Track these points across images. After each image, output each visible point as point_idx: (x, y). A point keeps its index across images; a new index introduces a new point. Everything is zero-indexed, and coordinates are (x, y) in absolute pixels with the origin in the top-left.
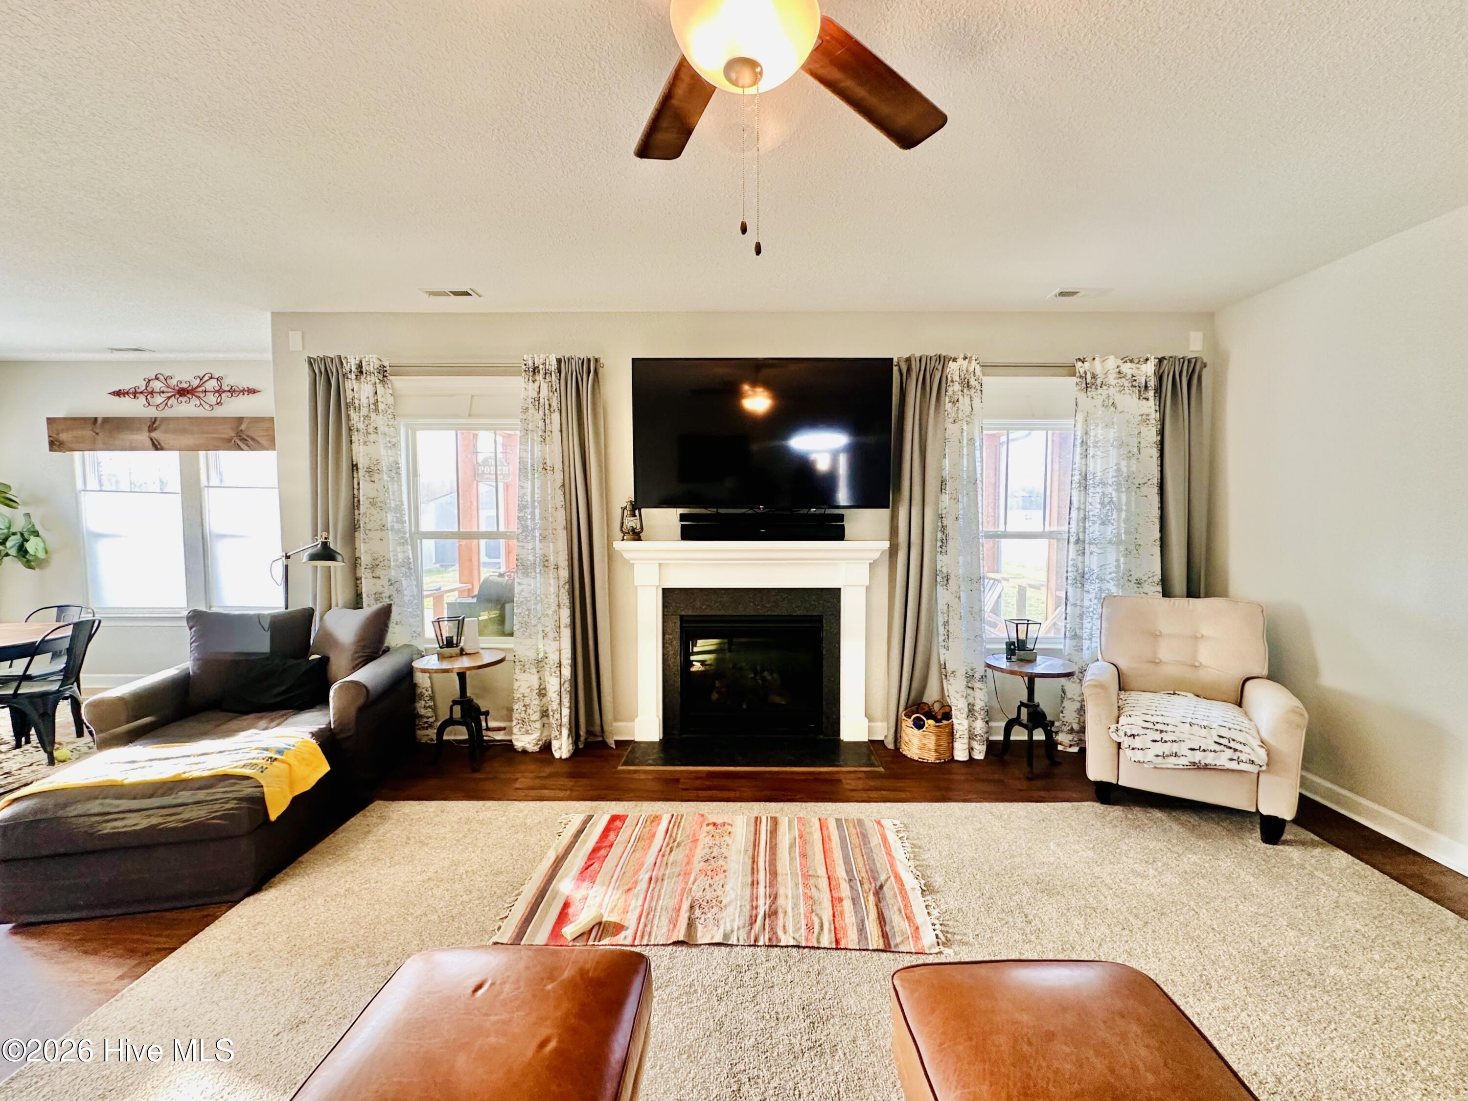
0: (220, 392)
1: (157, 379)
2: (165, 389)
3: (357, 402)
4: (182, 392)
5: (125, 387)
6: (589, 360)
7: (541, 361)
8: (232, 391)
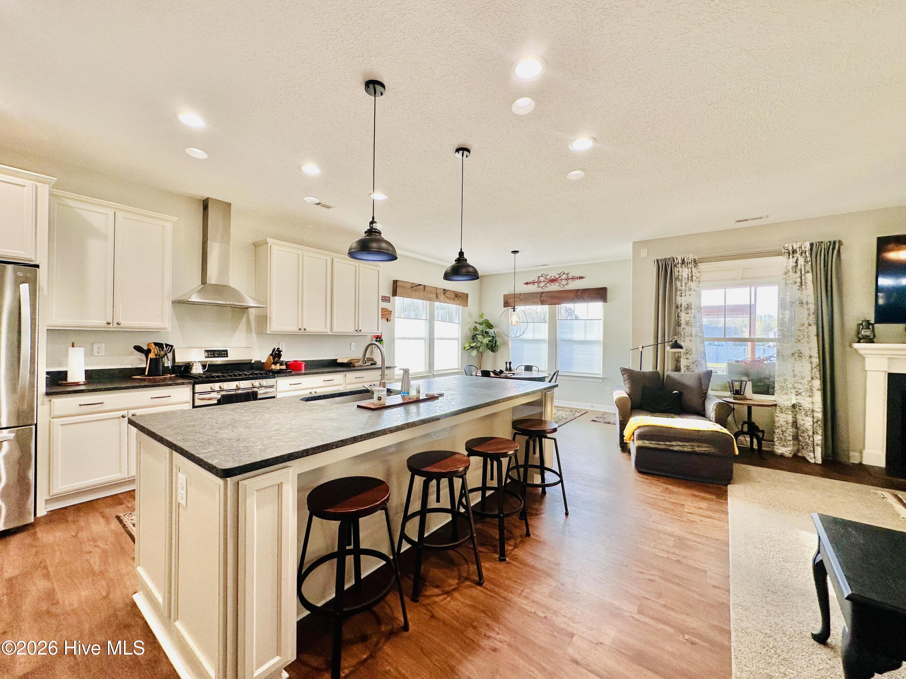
0: (567, 279)
1: (542, 276)
2: (545, 280)
3: (680, 277)
4: (553, 281)
5: (529, 281)
6: (834, 242)
7: (798, 246)
8: (573, 278)
